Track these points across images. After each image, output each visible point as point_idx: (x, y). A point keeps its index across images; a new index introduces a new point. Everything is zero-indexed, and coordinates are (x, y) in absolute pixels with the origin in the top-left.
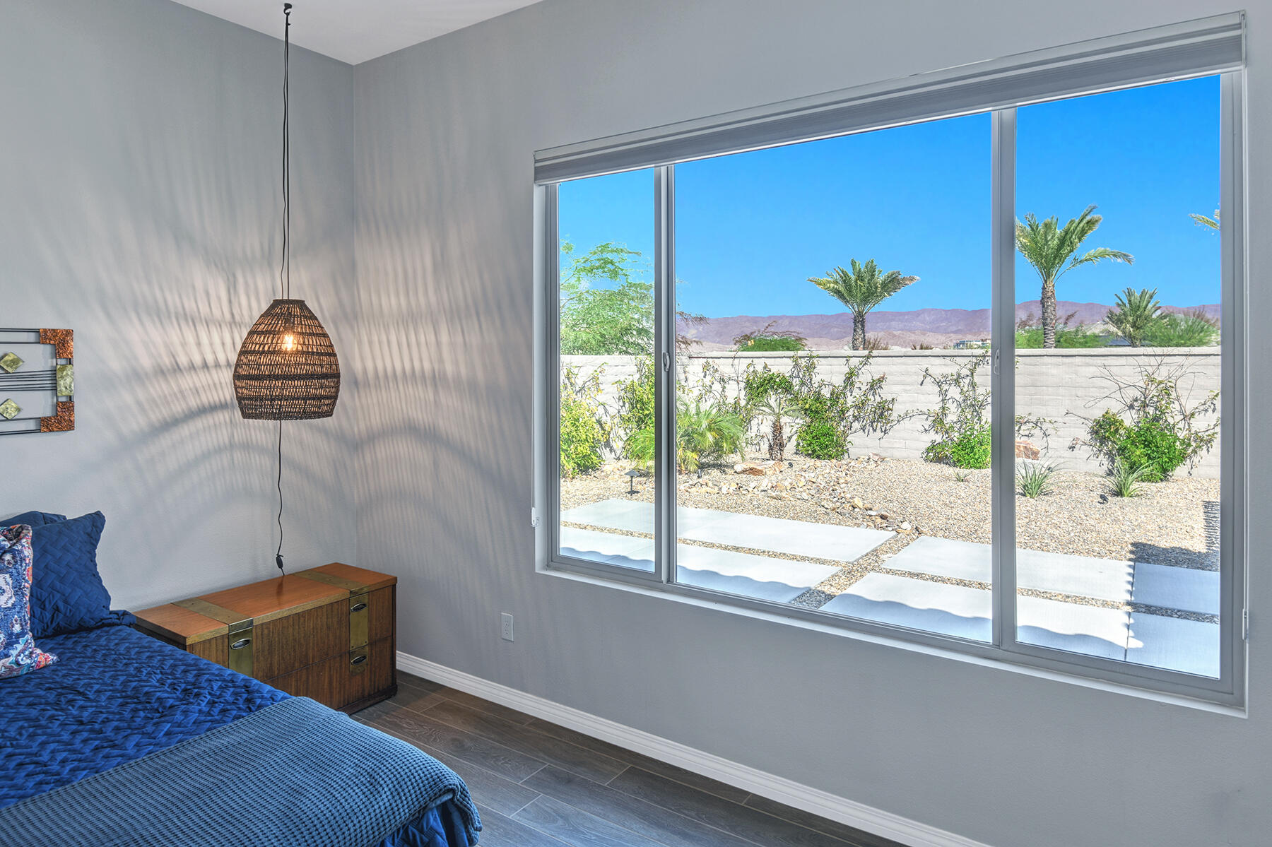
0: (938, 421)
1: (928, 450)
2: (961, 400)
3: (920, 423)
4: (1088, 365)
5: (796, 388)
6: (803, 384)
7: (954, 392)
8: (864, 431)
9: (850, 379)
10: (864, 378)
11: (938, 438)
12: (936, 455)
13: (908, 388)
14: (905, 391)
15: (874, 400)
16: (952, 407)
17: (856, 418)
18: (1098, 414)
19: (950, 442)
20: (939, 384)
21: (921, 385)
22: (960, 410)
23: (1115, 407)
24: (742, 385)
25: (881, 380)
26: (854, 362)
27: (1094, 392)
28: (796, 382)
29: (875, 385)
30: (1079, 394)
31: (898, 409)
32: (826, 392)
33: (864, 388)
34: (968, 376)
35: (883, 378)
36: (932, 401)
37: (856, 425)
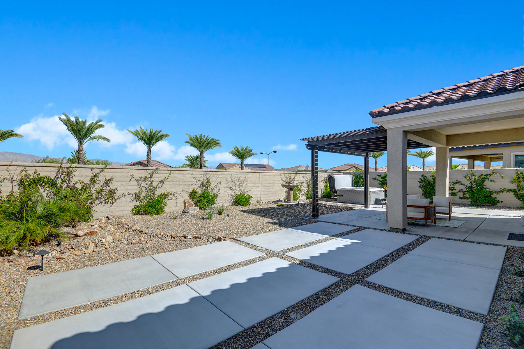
0: (137, 197)
1: (133, 210)
2: (147, 187)
3: (129, 198)
4: (188, 174)
5: (59, 185)
6: (63, 182)
7: (144, 184)
8: (101, 204)
9: (93, 179)
10: (102, 179)
11: (138, 204)
12: (137, 211)
13: (123, 183)
14: (122, 184)
15: (107, 189)
16: (144, 190)
17: (97, 198)
18: (191, 190)
19: (142, 205)
20: (137, 181)
21: (130, 181)
22: (146, 191)
23: (196, 187)
24: (16, 183)
25: (110, 180)
26: (96, 171)
27: (190, 183)
28: (59, 181)
29: (107, 182)
30: (186, 184)
31: (118, 193)
32: (79, 186)
33: (101, 184)
34: (149, 177)
35: (111, 178)
36: (134, 188)
37: (97, 202)
